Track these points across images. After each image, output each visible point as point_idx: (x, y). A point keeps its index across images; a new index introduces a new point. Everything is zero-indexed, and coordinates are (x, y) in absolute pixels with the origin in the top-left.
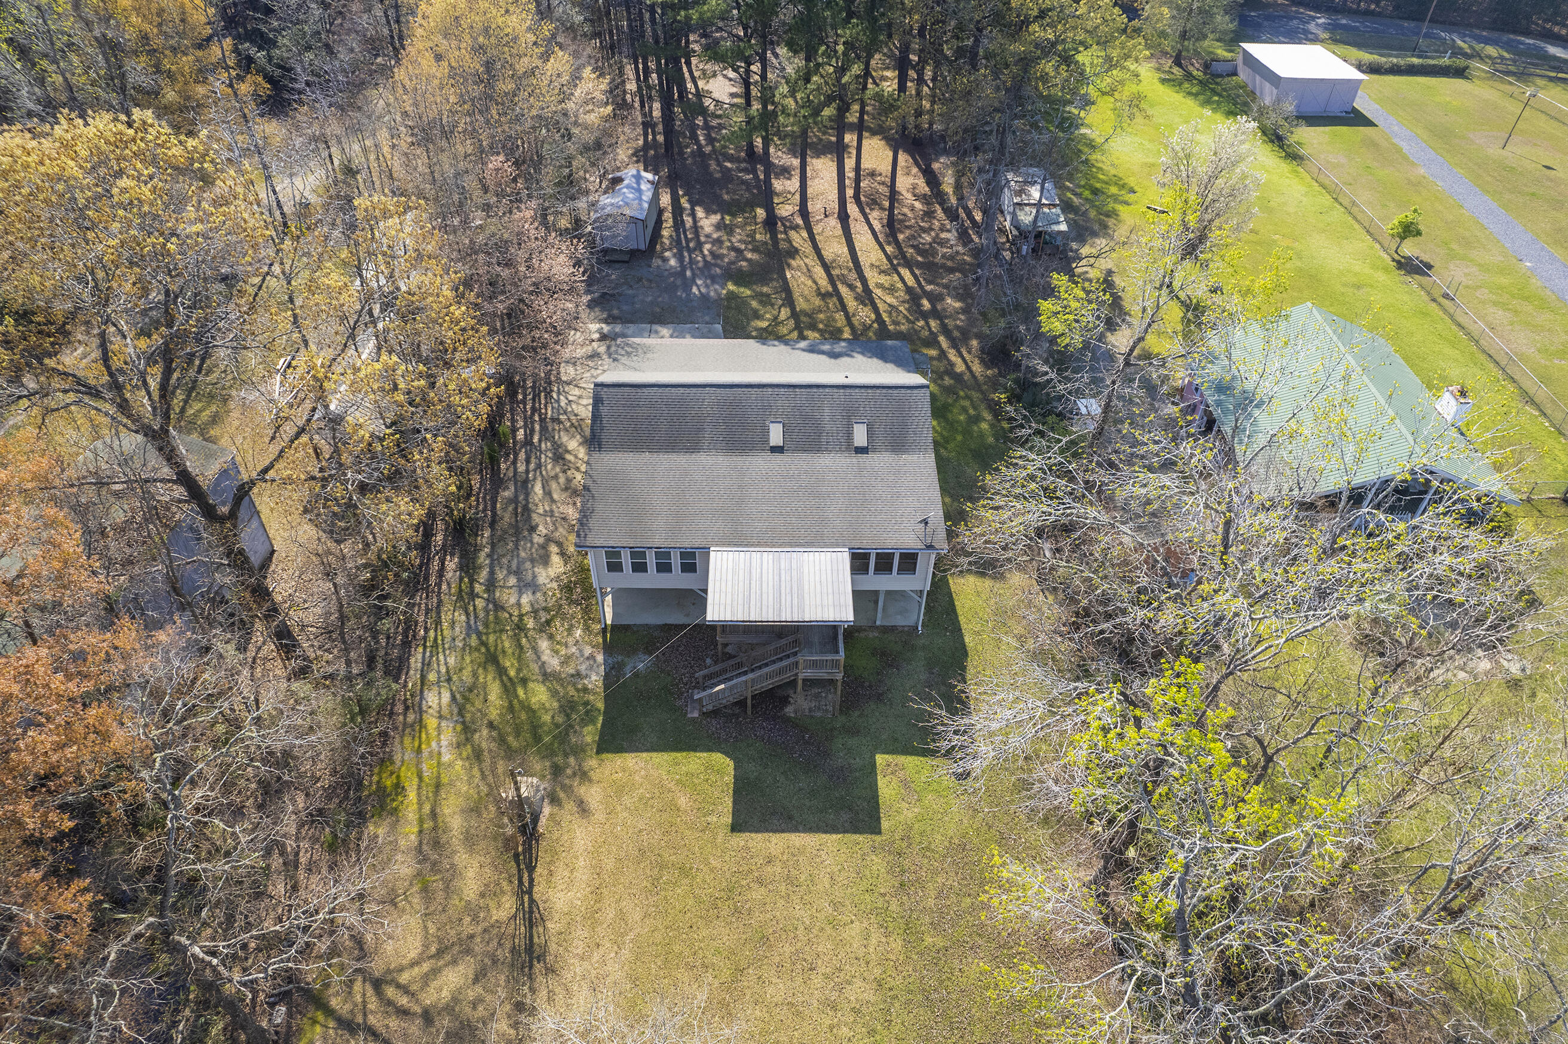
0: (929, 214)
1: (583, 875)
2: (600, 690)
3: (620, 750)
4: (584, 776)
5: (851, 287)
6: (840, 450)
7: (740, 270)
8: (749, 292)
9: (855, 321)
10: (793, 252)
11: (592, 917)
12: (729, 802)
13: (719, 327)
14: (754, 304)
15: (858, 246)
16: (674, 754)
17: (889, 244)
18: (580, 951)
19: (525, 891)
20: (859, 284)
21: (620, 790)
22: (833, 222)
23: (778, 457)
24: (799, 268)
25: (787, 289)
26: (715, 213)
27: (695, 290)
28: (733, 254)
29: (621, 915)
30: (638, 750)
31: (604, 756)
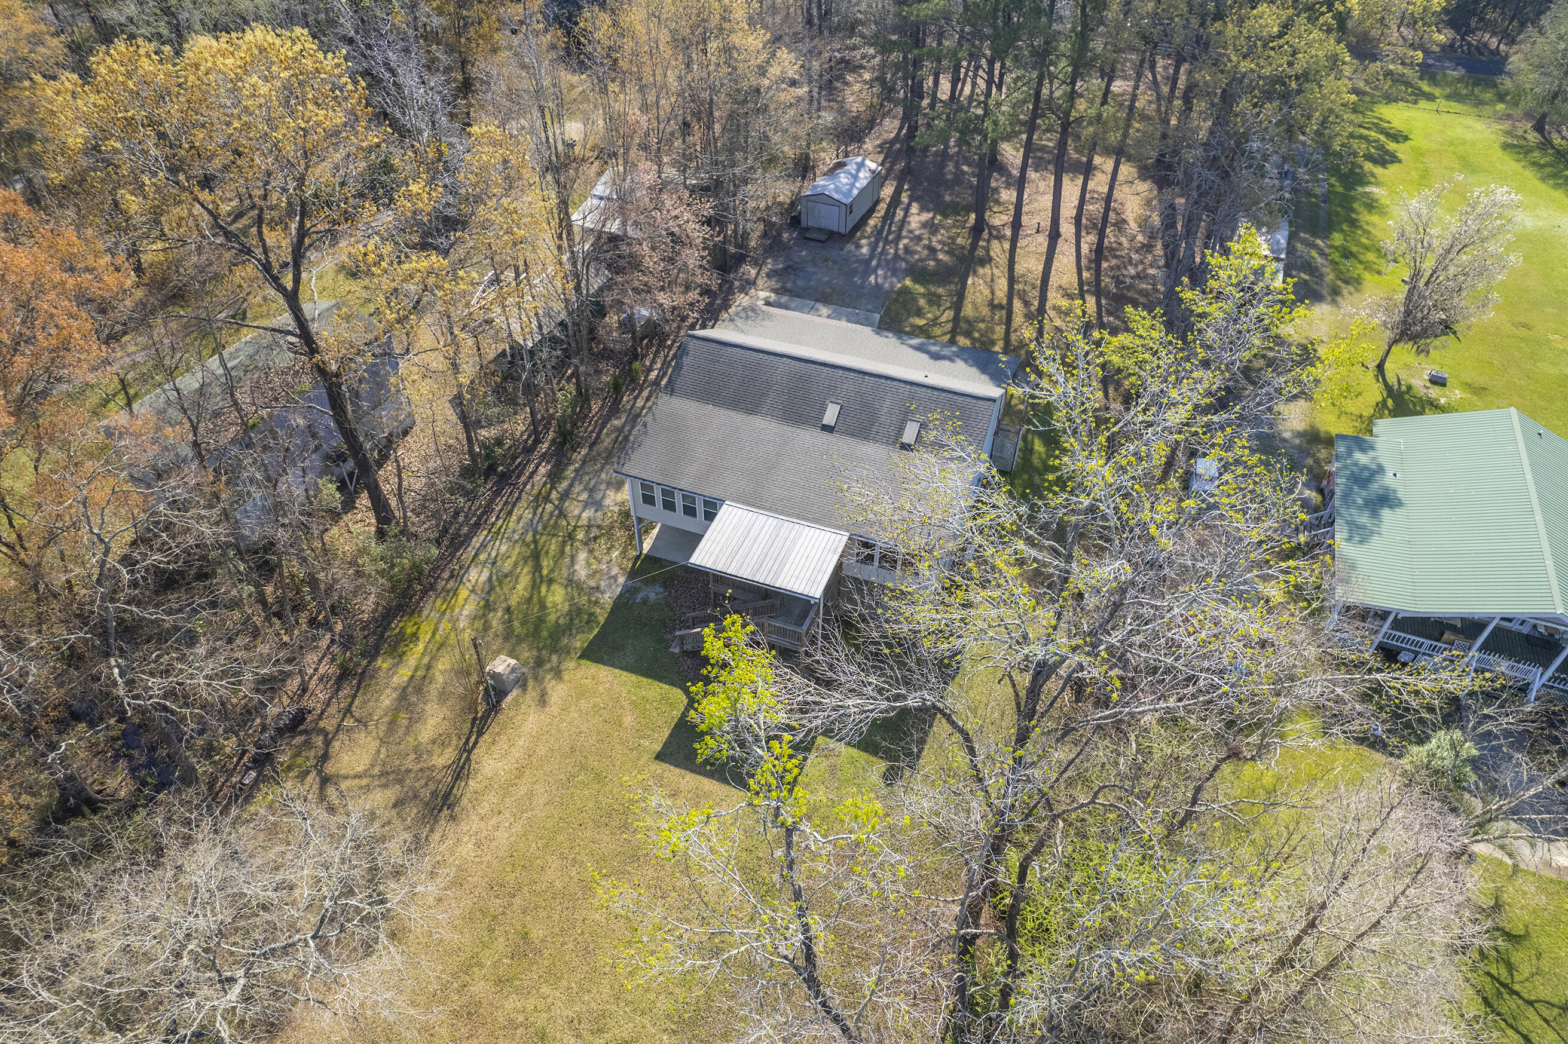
0: (1148, 248)
1: (516, 753)
2: (608, 608)
3: (599, 660)
4: (558, 673)
5: (1027, 304)
6: (887, 443)
7: (924, 269)
8: (922, 290)
9: (1013, 337)
10: (987, 260)
11: (506, 788)
12: (666, 733)
13: (877, 316)
14: (922, 302)
15: (1056, 264)
17: (1088, 269)
18: (483, 812)
19: (467, 750)
20: (1036, 303)
21: (582, 693)
22: (1041, 239)
23: (826, 436)
25: (961, 295)
26: (928, 211)
27: (872, 279)
30: (614, 666)
31: (583, 662)
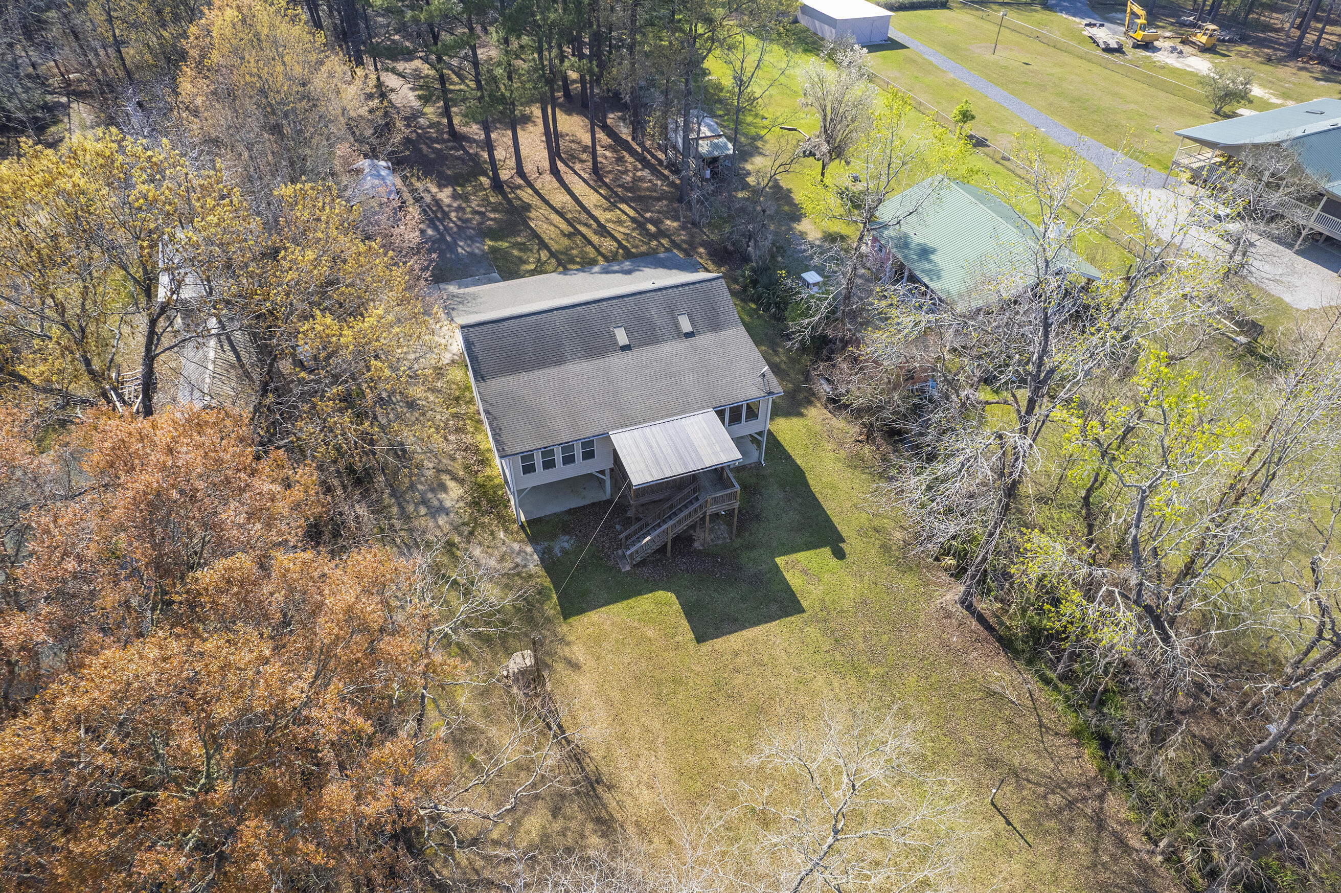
0: (620, 160)
2: (542, 573)
3: (582, 611)
4: (563, 641)
5: (586, 225)
6: (674, 338)
7: (490, 229)
8: (506, 244)
9: (603, 250)
10: (528, 207)
11: (624, 738)
12: (685, 623)
13: (496, 275)
14: (516, 252)
15: (577, 192)
16: (626, 602)
17: (600, 187)
20: (592, 222)
21: (597, 640)
22: (548, 177)
23: (628, 354)
24: (537, 218)
25: (535, 235)
26: (446, 186)
27: (460, 250)
28: (477, 217)
29: (646, 729)
30: (595, 607)
31: (571, 620)
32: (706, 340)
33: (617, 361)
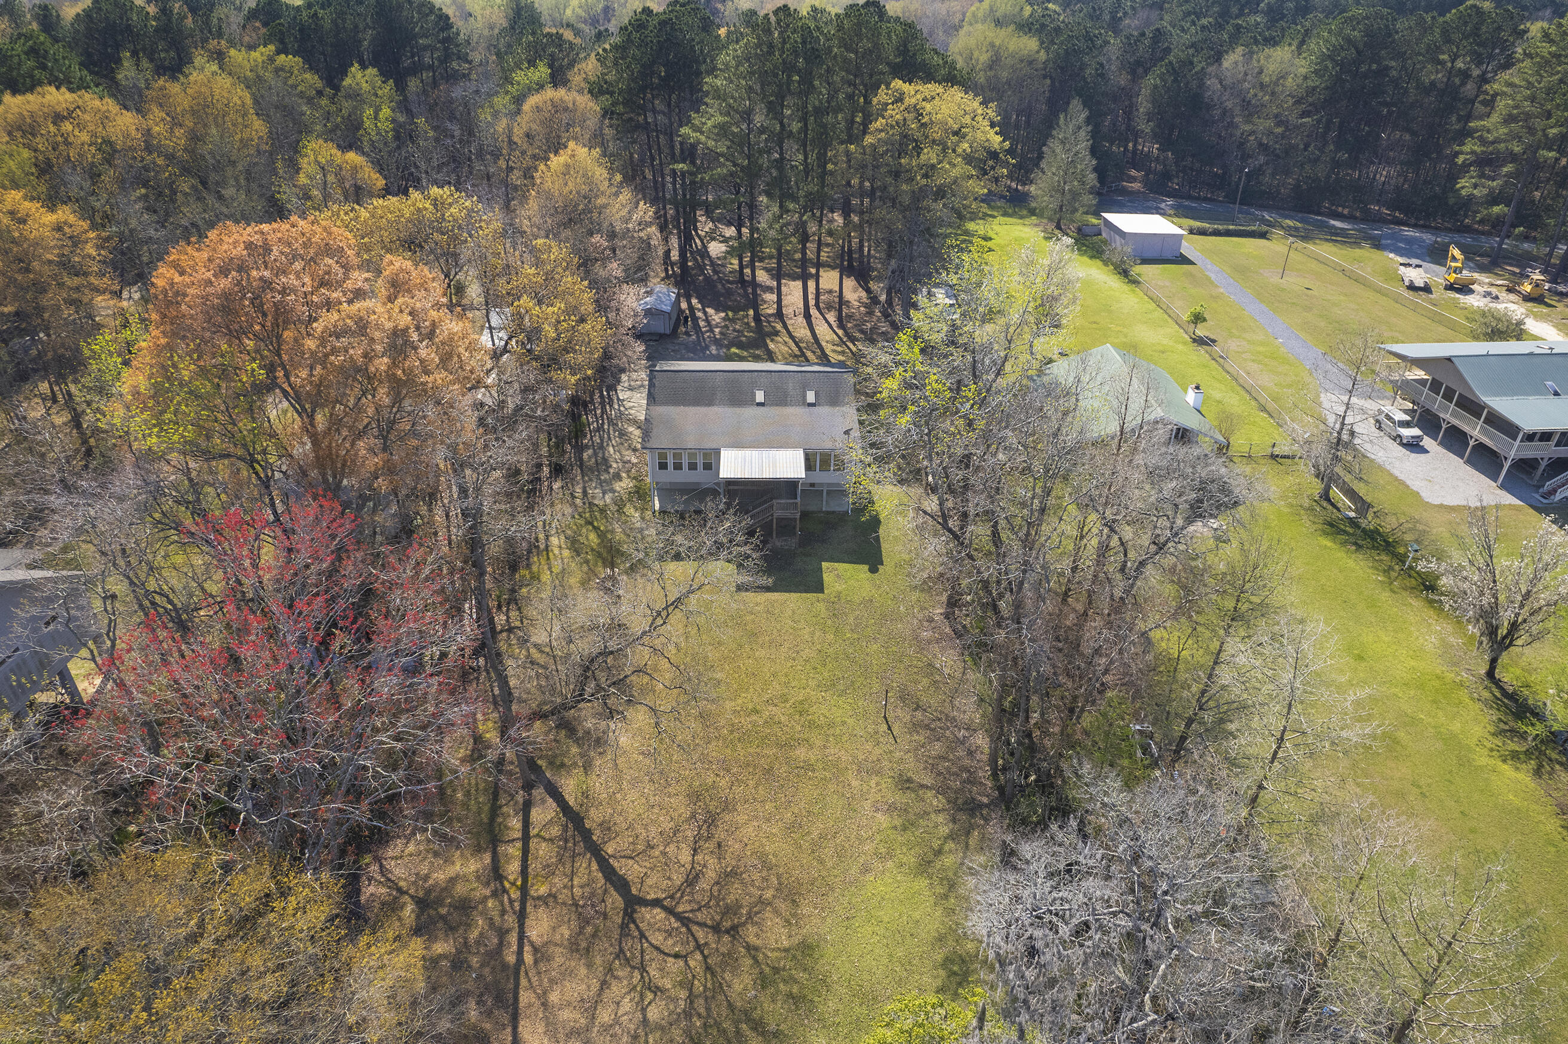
5: (812, 351)
10: (773, 333)
15: (817, 331)
17: (839, 329)
20: (818, 350)
22: (801, 320)
23: (762, 408)
24: (777, 342)
25: (769, 353)
26: (721, 312)
27: (709, 352)
28: (736, 333)
32: (824, 410)
33: (749, 412)
